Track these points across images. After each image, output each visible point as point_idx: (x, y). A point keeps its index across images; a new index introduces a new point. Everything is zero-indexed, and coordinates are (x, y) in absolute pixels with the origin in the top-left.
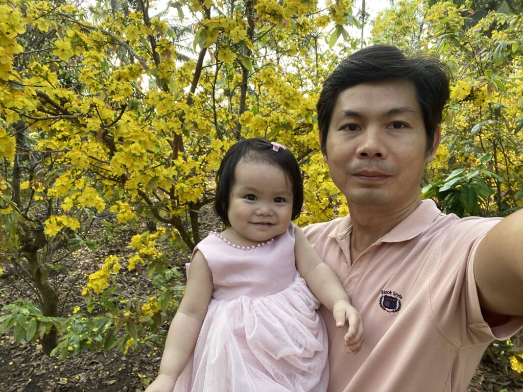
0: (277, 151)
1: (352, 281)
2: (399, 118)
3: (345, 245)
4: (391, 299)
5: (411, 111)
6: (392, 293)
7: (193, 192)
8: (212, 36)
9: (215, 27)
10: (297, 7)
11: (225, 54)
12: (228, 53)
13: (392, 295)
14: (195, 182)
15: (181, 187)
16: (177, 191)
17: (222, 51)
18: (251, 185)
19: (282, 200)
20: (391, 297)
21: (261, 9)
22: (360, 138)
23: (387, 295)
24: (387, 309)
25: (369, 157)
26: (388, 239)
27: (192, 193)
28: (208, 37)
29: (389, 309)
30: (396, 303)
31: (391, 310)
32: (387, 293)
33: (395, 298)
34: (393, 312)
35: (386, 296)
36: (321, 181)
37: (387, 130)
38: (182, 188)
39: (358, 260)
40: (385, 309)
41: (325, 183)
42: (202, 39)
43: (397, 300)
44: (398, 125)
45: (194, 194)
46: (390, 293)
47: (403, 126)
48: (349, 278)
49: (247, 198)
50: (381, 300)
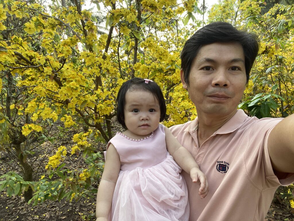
0: (148, 83)
1: (200, 157)
3: (195, 136)
4: (223, 166)
6: (224, 162)
7: (108, 109)
8: (116, 19)
9: (118, 14)
10: (165, 2)
11: (124, 30)
12: (125, 29)
13: (223, 164)
14: (108, 103)
15: (100, 106)
16: (98, 108)
17: (123, 28)
19: (153, 111)
20: (223, 165)
21: (145, 4)
23: (221, 163)
24: (221, 171)
25: (220, 86)
26: (219, 132)
27: (106, 110)
28: (114, 20)
29: (222, 171)
30: (226, 167)
31: (223, 172)
32: (221, 162)
33: (225, 165)
34: (224, 173)
35: (220, 164)
36: (180, 101)
37: (229, 71)
38: (101, 107)
39: (203, 145)
40: (220, 172)
41: (182, 102)
42: (111, 21)
43: (226, 166)
44: (234, 68)
45: (108, 110)
46: (222, 162)
47: (237, 69)
48: (198, 155)
49: (134, 111)
50: (217, 166)
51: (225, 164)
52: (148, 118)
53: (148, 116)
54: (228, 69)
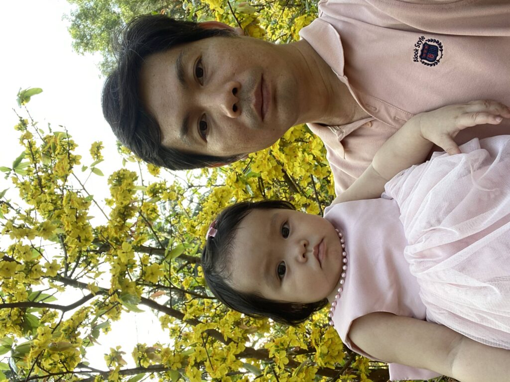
2: (190, 70)
3: (348, 129)
4: (425, 51)
5: (180, 57)
6: (417, 48)
7: (329, 339)
8: (127, 287)
9: (117, 282)
11: (152, 274)
12: (152, 270)
13: (420, 49)
15: (320, 357)
19: (286, 226)
20: (422, 51)
22: (216, 116)
23: (419, 55)
24: (438, 59)
25: (238, 102)
30: (430, 46)
31: (439, 53)
32: (416, 54)
33: (424, 45)
34: (442, 50)
35: (420, 57)
37: (204, 85)
40: (438, 61)
43: (426, 43)
44: (200, 72)
46: (417, 50)
47: (200, 66)
49: (281, 276)
50: (426, 64)
51: (421, 46)
52: (302, 243)
53: (298, 242)
54: (201, 86)
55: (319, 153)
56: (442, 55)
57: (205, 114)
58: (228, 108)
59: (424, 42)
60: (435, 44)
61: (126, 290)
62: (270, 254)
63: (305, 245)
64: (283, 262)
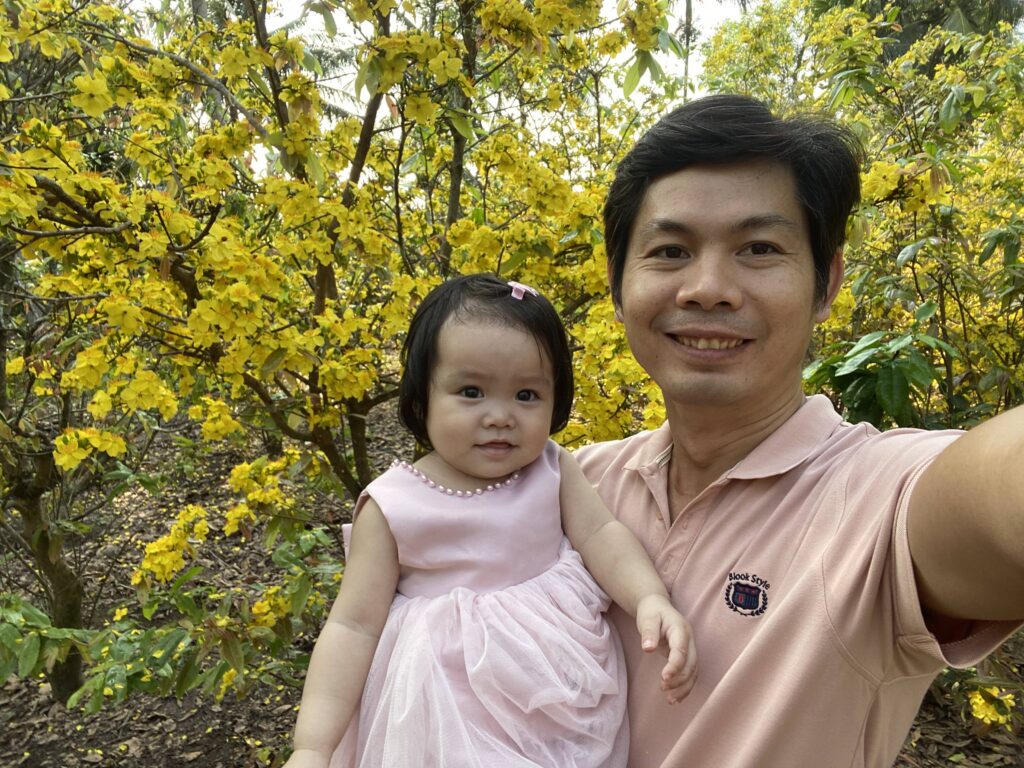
0: (521, 298)
1: (672, 556)
2: (763, 235)
3: (658, 485)
4: (747, 590)
5: (786, 223)
6: (750, 578)
7: (356, 378)
8: (393, 69)
9: (398, 52)
10: (560, 15)
11: (418, 107)
12: (424, 105)
13: (750, 583)
14: (360, 359)
15: (331, 369)
16: (323, 376)
17: (414, 101)
18: (470, 368)
19: (532, 396)
20: (747, 586)
21: (491, 19)
22: (686, 273)
23: (741, 581)
24: (739, 609)
25: (703, 310)
26: (741, 472)
27: (353, 380)
28: (386, 73)
29: (744, 608)
30: (757, 596)
31: (748, 611)
32: (740, 577)
33: (756, 588)
34: (752, 614)
35: (738, 583)
36: (609, 356)
37: (740, 258)
38: (333, 372)
39: (683, 516)
40: (736, 610)
41: (615, 361)
42: (373, 75)
43: (760, 591)
44: (761, 248)
45: (357, 382)
46: (747, 578)
47: (769, 250)
48: (667, 549)
49: (464, 393)
50: (728, 591)
51: (755, 584)
52: (511, 423)
53: (511, 416)
54: (735, 252)
55: (614, 371)
56: (745, 615)
57: (689, 256)
58: (696, 294)
59: (761, 587)
60: (761, 605)
61: (387, 66)
62: (492, 379)
63: (508, 426)
64: (483, 396)
